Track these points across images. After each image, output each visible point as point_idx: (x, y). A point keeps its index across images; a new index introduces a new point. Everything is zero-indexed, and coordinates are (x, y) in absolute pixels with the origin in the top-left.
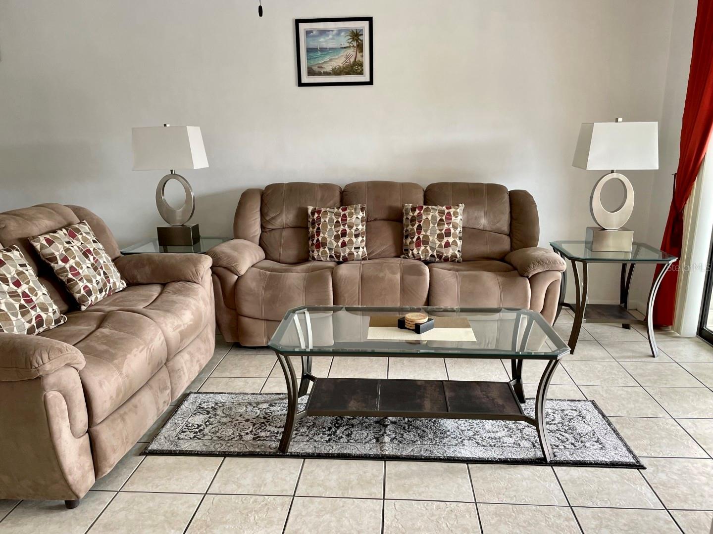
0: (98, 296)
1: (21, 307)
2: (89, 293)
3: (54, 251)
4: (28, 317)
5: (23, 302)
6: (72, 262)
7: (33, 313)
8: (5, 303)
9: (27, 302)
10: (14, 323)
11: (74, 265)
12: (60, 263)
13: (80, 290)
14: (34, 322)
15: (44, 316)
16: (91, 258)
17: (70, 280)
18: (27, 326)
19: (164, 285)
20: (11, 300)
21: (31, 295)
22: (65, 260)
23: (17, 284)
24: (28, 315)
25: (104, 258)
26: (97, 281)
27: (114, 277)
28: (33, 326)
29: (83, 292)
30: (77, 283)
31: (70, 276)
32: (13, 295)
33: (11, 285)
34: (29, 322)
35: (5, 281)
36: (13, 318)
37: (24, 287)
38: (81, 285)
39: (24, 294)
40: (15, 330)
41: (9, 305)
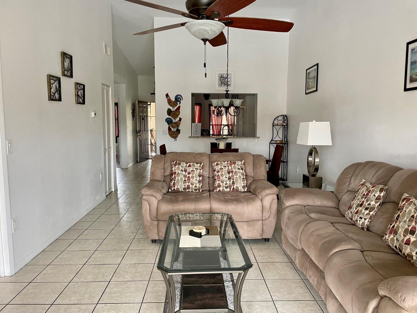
0: (224, 189)
1: (185, 180)
2: (219, 186)
3: (216, 168)
4: (185, 184)
5: (186, 179)
6: (220, 174)
7: (187, 184)
8: (181, 177)
9: (188, 179)
10: (180, 184)
11: (220, 175)
12: (216, 172)
14: (186, 187)
15: (191, 186)
16: (231, 174)
17: (216, 179)
18: (184, 187)
20: (183, 177)
21: (191, 178)
22: (218, 172)
23: (189, 173)
25: (238, 176)
26: (226, 183)
27: (239, 185)
29: (217, 185)
30: (216, 181)
31: (216, 178)
32: (185, 176)
33: (187, 173)
34: (185, 186)
35: (186, 171)
36: (180, 183)
37: (190, 175)
38: (218, 182)
39: (189, 177)
40: (179, 186)
41: (181, 178)
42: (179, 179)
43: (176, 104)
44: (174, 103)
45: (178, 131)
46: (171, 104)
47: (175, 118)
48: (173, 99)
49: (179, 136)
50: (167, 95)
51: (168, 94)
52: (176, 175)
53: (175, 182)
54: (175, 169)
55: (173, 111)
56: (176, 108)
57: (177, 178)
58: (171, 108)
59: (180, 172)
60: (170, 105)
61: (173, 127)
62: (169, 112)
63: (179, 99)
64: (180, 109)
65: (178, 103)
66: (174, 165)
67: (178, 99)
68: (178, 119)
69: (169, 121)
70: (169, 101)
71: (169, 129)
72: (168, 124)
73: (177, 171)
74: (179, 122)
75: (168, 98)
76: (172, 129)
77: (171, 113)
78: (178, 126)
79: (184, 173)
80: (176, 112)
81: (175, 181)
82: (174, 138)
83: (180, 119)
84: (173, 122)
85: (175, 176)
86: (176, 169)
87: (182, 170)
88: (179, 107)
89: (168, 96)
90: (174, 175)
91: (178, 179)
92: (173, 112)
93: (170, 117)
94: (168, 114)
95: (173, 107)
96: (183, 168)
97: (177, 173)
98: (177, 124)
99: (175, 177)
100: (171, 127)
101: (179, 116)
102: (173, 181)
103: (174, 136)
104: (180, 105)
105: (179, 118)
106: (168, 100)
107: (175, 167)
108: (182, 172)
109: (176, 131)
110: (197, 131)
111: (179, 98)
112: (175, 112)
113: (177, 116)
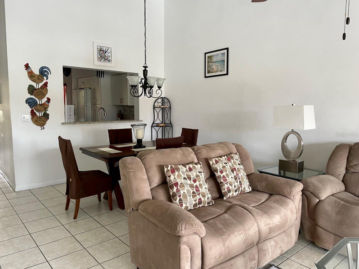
0: (234, 193)
1: (194, 193)
2: (229, 191)
3: (217, 167)
4: (195, 198)
5: (195, 190)
6: (224, 174)
7: (198, 197)
8: (187, 189)
9: (196, 190)
10: (188, 200)
11: (225, 175)
12: (219, 173)
13: (225, 189)
14: (197, 201)
15: (203, 199)
16: (235, 172)
17: (221, 183)
18: (194, 203)
19: (271, 195)
20: (190, 188)
21: (199, 188)
22: (222, 172)
23: (195, 181)
24: (196, 197)
25: (242, 173)
26: (235, 185)
27: (245, 185)
28: (197, 203)
29: (226, 190)
30: (224, 185)
31: (222, 181)
32: (191, 186)
33: (192, 181)
34: (195, 201)
35: (190, 178)
36: (188, 198)
37: (197, 183)
38: (226, 186)
39: (196, 186)
40: (188, 203)
41: (188, 191)
42: (186, 192)
43: (42, 80)
44: (38, 78)
45: (46, 116)
46: (32, 79)
47: (41, 99)
48: (36, 72)
49: (48, 122)
50: (27, 66)
51: (28, 64)
52: (179, 187)
53: (181, 197)
54: (175, 178)
55: (37, 88)
56: (41, 84)
57: (182, 192)
58: (34, 84)
59: (183, 181)
60: (32, 80)
61: (38, 111)
62: (31, 90)
63: (46, 73)
64: (47, 86)
65: (45, 78)
66: (170, 172)
67: (44, 72)
68: (44, 100)
70: (31, 75)
71: (33, 113)
72: (30, 107)
73: (178, 181)
74: (47, 103)
75: (29, 70)
76: (37, 114)
77: (35, 92)
78: (46, 109)
79: (189, 182)
80: (42, 90)
81: (180, 196)
82: (40, 126)
83: (49, 100)
84: (38, 103)
85: (177, 189)
86: (176, 177)
87: (185, 178)
88: (46, 84)
89: (29, 67)
90: (175, 188)
91: (184, 193)
92: (38, 91)
93: (33, 97)
94: (29, 93)
95: (37, 83)
96: (185, 175)
97: (179, 183)
98: (45, 107)
99: (178, 191)
100: (35, 111)
101: (47, 96)
102: (178, 197)
103: (41, 122)
104: (47, 81)
105: (47, 98)
106: (29, 73)
107: (174, 175)
108: (187, 180)
109: (43, 116)
110: (70, 115)
111: (45, 71)
112: (41, 90)
113: (44, 95)
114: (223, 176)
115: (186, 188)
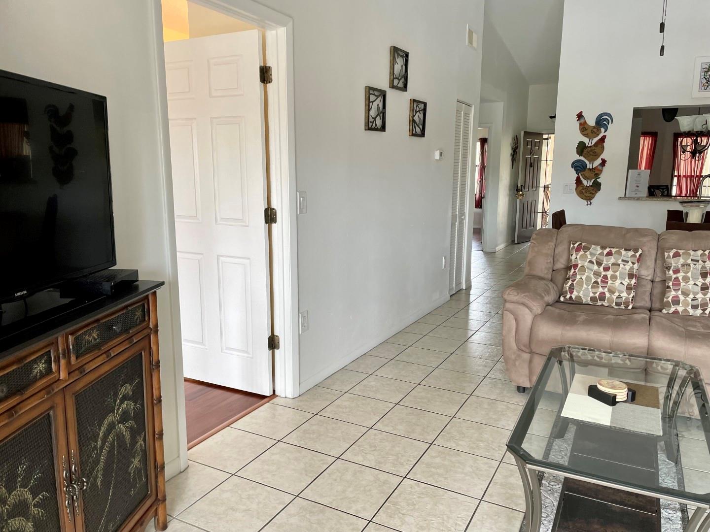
1: (596, 282)
2: (676, 302)
3: (673, 262)
4: (594, 290)
5: (599, 280)
6: (680, 275)
7: (601, 289)
8: (587, 276)
9: (602, 281)
10: (583, 288)
11: (680, 278)
12: (671, 272)
13: (669, 297)
14: (597, 295)
15: (607, 295)
17: (669, 287)
18: (592, 295)
20: (592, 276)
21: (609, 279)
22: (676, 271)
23: (606, 269)
24: (596, 289)
26: (694, 297)
28: (596, 297)
29: (670, 299)
30: (671, 291)
31: (671, 284)
32: (597, 274)
33: (601, 269)
34: (595, 293)
35: (599, 264)
36: (585, 286)
37: (609, 274)
38: (673, 293)
39: (605, 277)
40: (582, 292)
41: (589, 279)
42: (584, 277)
43: (598, 133)
44: (592, 130)
45: (597, 186)
46: (585, 133)
47: (592, 160)
48: (591, 122)
50: (580, 116)
51: (582, 112)
52: (576, 271)
53: (575, 283)
54: (576, 258)
55: (590, 145)
56: (595, 140)
57: (578, 277)
58: (586, 140)
59: (586, 264)
60: (583, 135)
61: (586, 178)
62: (581, 148)
63: (605, 122)
64: (604, 142)
65: (603, 130)
66: (574, 250)
67: (603, 121)
69: (578, 167)
70: (584, 128)
71: (578, 181)
72: (576, 173)
73: (579, 262)
74: (600, 168)
75: (582, 121)
76: (585, 182)
77: (585, 151)
78: (597, 175)
79: (595, 267)
80: (596, 148)
81: (573, 281)
82: (585, 199)
83: (604, 162)
84: (588, 167)
85: (575, 272)
86: (578, 257)
87: (591, 262)
88: (603, 139)
89: (583, 116)
90: (573, 270)
91: (581, 278)
92: (589, 149)
93: (582, 158)
94: (577, 153)
95: (591, 138)
96: (595, 258)
97: (580, 266)
98: (596, 173)
99: (575, 274)
100: (582, 178)
101: (602, 156)
102: (570, 281)
103: (588, 195)
104: (605, 134)
105: (602, 159)
106: (581, 124)
107: (577, 255)
108: (592, 265)
109: (591, 186)
110: (638, 186)
111: (605, 120)
112: (593, 148)
113: (597, 155)
114: (675, 278)
115: (586, 274)
